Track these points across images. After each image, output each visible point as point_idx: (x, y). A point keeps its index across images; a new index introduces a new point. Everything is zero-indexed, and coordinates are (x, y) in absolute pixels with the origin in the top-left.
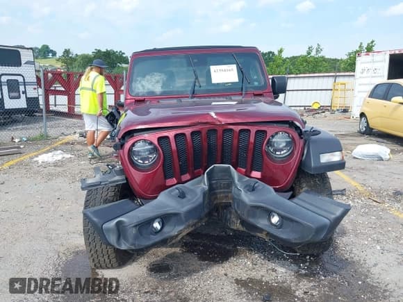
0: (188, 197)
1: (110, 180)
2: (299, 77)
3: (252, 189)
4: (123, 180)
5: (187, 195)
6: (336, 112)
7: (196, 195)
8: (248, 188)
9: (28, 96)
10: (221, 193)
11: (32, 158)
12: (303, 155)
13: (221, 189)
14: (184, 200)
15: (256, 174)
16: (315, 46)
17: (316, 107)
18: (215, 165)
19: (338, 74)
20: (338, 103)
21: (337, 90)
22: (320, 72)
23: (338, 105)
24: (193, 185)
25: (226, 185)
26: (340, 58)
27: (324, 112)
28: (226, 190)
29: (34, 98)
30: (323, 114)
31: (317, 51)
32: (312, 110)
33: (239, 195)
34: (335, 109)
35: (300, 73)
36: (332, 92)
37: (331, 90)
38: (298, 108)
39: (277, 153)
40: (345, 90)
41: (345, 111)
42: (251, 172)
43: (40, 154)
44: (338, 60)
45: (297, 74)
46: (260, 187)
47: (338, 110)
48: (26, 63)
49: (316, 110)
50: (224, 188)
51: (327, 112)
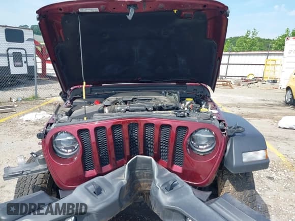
0: (104, 193)
1: (32, 170)
2: (239, 54)
3: (170, 188)
4: (45, 169)
5: (102, 192)
6: (267, 82)
7: (113, 191)
8: (166, 186)
9: (29, 65)
10: (144, 181)
11: (19, 117)
12: (226, 151)
13: (144, 178)
14: (99, 197)
15: (178, 168)
16: (252, 30)
17: (251, 77)
18: (138, 156)
19: (270, 52)
20: (269, 75)
21: (269, 65)
22: (255, 50)
23: (269, 77)
24: (113, 177)
25: (148, 175)
26: (272, 39)
27: (257, 82)
28: (149, 179)
29: (31, 66)
30: (256, 84)
31: (253, 34)
32: (247, 81)
33: (156, 193)
34: (266, 80)
35: (240, 51)
36: (264, 66)
37: (264, 65)
38: (237, 78)
39: (200, 147)
40: (275, 65)
41: (274, 82)
42: (172, 165)
43: (27, 113)
44: (271, 40)
45: (237, 51)
46: (179, 186)
47: (268, 81)
48: (27, 40)
49: (250, 80)
50: (147, 177)
51: (259, 83)
